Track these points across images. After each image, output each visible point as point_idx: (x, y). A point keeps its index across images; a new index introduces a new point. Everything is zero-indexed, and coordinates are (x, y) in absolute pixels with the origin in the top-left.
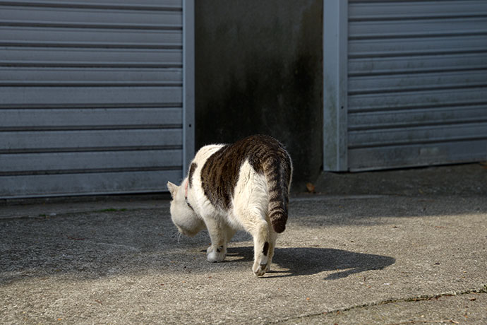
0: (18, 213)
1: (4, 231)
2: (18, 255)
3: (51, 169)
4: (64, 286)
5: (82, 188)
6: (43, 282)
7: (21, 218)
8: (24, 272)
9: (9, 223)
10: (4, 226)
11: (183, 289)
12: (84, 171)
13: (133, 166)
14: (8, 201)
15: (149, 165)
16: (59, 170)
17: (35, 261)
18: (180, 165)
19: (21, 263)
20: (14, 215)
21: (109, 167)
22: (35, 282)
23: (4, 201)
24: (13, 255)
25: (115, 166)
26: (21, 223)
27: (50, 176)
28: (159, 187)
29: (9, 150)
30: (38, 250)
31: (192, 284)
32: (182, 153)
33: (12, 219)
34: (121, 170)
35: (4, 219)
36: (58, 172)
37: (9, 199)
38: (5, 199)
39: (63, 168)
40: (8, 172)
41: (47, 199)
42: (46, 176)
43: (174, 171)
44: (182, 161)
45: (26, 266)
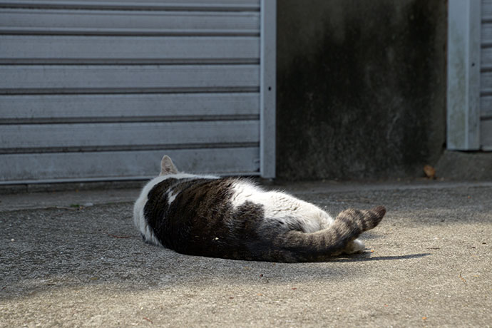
0: (43, 203)
1: (24, 226)
2: (42, 257)
3: (87, 145)
4: (103, 298)
5: (127, 171)
6: (74, 293)
7: (47, 209)
8: (51, 280)
9: (31, 215)
10: (24, 219)
11: (259, 304)
12: (129, 148)
13: (194, 141)
14: (30, 186)
15: (215, 141)
16: (98, 147)
17: (65, 265)
18: (256, 140)
19: (46, 268)
20: (38, 205)
21: (162, 142)
22: (65, 294)
23: (25, 187)
24: (35, 257)
25: (170, 142)
26: (47, 215)
27: (85, 153)
28: (229, 170)
29: (32, 119)
30: (68, 251)
31: (271, 298)
32: (259, 125)
33: (36, 210)
34: (178, 147)
35: (24, 210)
36: (96, 149)
37: (31, 184)
38: (26, 185)
39: (103, 144)
40: (29, 149)
41: (82, 185)
42: (80, 154)
43: (248, 149)
44: (259, 136)
45: (53, 272)
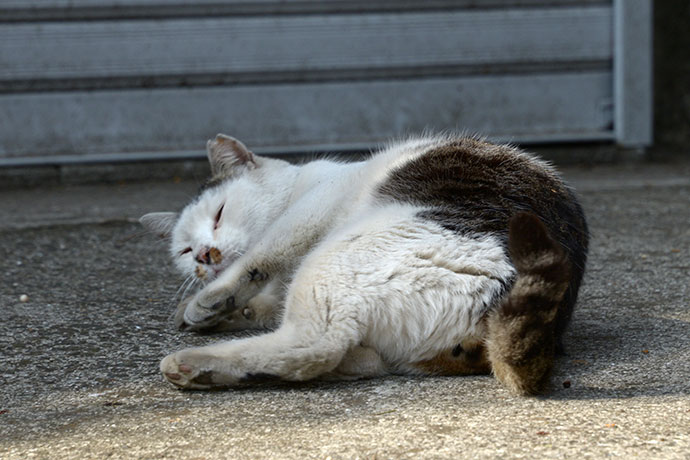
0: (96, 209)
1: (50, 264)
2: (92, 338)
3: (199, 69)
4: (235, 437)
5: (295, 131)
6: (167, 423)
7: (107, 224)
8: (112, 393)
9: (68, 240)
10: (52, 248)
11: (610, 448)
12: (300, 77)
13: (456, 58)
14: (65, 170)
15: (507, 57)
16: (225, 74)
17: (145, 358)
18: (603, 54)
19: (102, 365)
20: (84, 215)
21: (379, 61)
22: (147, 425)
23: (53, 171)
24: (77, 338)
25: (397, 61)
26: (104, 239)
27: (196, 91)
28: (539, 128)
29: (69, 9)
30: (155, 323)
31: (638, 432)
32: (612, 19)
33: (78, 227)
34: (417, 73)
35: (52, 228)
36: (220, 80)
37: (69, 165)
38: (57, 166)
39: (237, 66)
40: (64, 81)
41: (188, 166)
42: (184, 92)
43: (585, 76)
44: (612, 44)
45: (118, 373)
